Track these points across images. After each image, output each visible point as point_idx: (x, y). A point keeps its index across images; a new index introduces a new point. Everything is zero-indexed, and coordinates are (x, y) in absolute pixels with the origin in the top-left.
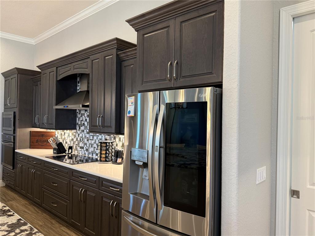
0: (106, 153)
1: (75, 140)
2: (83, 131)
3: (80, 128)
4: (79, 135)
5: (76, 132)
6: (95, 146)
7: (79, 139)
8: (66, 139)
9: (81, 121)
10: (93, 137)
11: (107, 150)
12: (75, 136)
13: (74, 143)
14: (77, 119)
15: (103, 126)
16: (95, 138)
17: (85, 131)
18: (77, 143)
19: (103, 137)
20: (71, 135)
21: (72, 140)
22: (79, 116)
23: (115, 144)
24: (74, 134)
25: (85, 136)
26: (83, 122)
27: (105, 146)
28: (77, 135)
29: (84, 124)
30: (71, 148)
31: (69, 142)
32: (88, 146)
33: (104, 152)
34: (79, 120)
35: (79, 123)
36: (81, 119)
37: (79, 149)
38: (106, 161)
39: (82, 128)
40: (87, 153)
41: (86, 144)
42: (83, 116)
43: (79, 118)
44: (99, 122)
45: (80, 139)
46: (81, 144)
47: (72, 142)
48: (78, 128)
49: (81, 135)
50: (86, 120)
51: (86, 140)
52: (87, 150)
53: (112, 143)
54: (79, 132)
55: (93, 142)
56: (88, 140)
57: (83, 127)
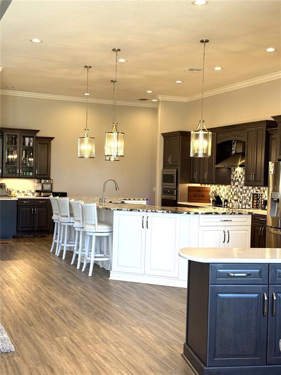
0: (257, 202)
1: (230, 194)
2: (237, 186)
3: (234, 184)
4: (233, 189)
5: (231, 187)
6: (248, 198)
7: (233, 193)
8: (221, 193)
9: (236, 177)
10: (246, 191)
11: (258, 199)
12: (230, 191)
13: (228, 197)
14: (232, 176)
15: (255, 181)
16: (248, 191)
17: (239, 186)
18: (231, 196)
19: (254, 190)
20: (226, 190)
21: (227, 194)
22: (234, 173)
23: (264, 196)
24: (229, 189)
25: (239, 191)
26: (237, 179)
27: (256, 197)
28: (232, 190)
29: (238, 180)
30: (226, 201)
31: (224, 196)
32: (241, 198)
33: (255, 201)
34: (233, 176)
35: (234, 179)
36: (235, 175)
37: (233, 201)
38: (257, 208)
39: (236, 184)
40: (240, 205)
41: (239, 197)
42: (237, 173)
43: (234, 175)
44: (252, 178)
45: (235, 193)
46: (235, 198)
47: (227, 196)
48: (232, 184)
49: (235, 190)
50: (240, 177)
51: (240, 194)
52: (241, 202)
53: (262, 194)
54: (233, 187)
55: (246, 195)
56: (241, 194)
57: (237, 182)
